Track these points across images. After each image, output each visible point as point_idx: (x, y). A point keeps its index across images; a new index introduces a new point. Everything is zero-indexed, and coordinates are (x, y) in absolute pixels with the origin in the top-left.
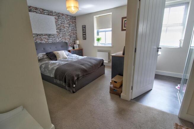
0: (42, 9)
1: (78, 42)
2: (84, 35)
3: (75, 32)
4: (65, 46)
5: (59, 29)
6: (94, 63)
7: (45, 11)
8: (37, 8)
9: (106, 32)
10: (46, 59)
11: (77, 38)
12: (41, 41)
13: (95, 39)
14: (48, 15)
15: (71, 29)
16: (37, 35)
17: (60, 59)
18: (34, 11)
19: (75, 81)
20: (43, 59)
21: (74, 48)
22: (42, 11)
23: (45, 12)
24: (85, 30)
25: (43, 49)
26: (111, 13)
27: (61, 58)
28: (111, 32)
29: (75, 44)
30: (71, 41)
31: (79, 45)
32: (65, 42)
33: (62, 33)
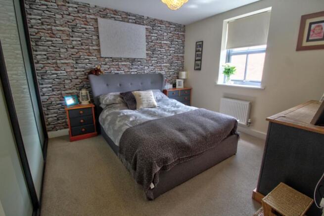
0: (126, 13)
1: (184, 75)
2: (196, 62)
3: (181, 55)
4: (157, 82)
5: (151, 50)
6: (211, 129)
7: (130, 16)
8: (117, 12)
9: (249, 55)
10: (119, 105)
11: (183, 67)
12: (118, 70)
13: (221, 70)
14: (136, 23)
15: (174, 49)
16: (113, 60)
17: (141, 107)
18: (112, 17)
19: (155, 175)
20: (114, 104)
21: (174, 86)
22: (125, 16)
23: (130, 19)
24: (202, 51)
25: (118, 85)
26: (270, 9)
27: (144, 106)
28: (264, 54)
29: (178, 78)
30: (171, 73)
31: (185, 81)
32: (160, 73)
33: (157, 57)
